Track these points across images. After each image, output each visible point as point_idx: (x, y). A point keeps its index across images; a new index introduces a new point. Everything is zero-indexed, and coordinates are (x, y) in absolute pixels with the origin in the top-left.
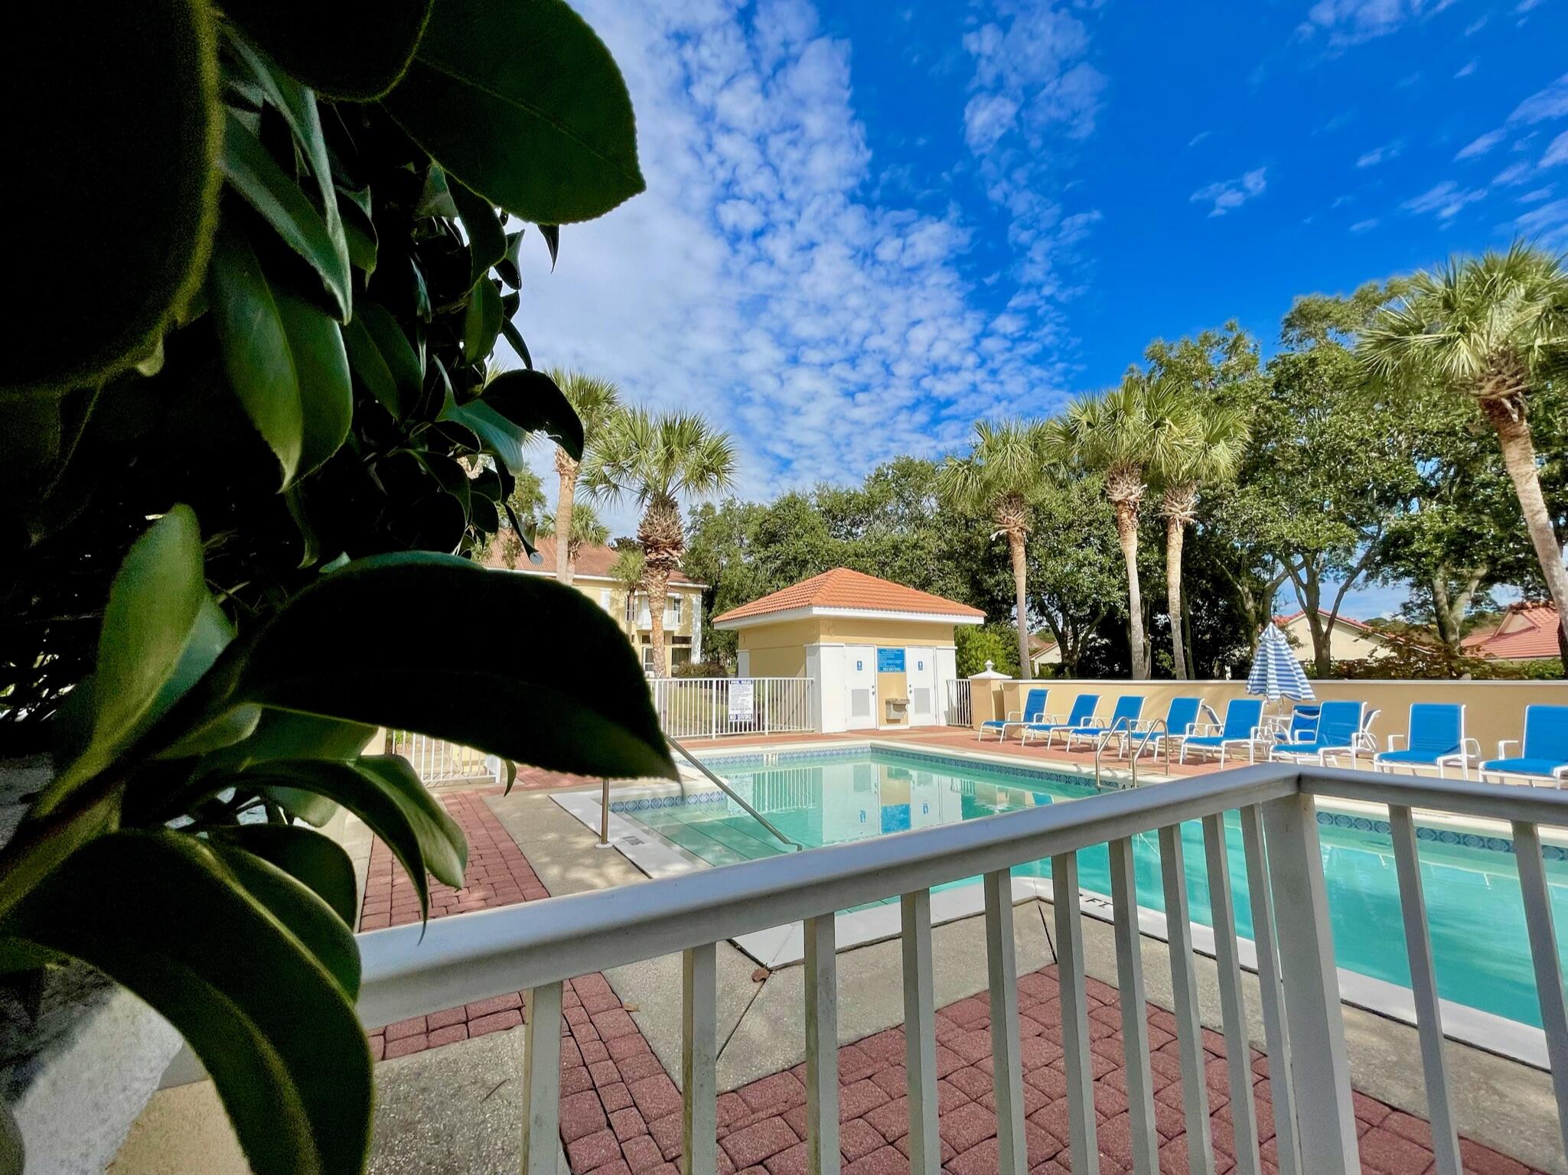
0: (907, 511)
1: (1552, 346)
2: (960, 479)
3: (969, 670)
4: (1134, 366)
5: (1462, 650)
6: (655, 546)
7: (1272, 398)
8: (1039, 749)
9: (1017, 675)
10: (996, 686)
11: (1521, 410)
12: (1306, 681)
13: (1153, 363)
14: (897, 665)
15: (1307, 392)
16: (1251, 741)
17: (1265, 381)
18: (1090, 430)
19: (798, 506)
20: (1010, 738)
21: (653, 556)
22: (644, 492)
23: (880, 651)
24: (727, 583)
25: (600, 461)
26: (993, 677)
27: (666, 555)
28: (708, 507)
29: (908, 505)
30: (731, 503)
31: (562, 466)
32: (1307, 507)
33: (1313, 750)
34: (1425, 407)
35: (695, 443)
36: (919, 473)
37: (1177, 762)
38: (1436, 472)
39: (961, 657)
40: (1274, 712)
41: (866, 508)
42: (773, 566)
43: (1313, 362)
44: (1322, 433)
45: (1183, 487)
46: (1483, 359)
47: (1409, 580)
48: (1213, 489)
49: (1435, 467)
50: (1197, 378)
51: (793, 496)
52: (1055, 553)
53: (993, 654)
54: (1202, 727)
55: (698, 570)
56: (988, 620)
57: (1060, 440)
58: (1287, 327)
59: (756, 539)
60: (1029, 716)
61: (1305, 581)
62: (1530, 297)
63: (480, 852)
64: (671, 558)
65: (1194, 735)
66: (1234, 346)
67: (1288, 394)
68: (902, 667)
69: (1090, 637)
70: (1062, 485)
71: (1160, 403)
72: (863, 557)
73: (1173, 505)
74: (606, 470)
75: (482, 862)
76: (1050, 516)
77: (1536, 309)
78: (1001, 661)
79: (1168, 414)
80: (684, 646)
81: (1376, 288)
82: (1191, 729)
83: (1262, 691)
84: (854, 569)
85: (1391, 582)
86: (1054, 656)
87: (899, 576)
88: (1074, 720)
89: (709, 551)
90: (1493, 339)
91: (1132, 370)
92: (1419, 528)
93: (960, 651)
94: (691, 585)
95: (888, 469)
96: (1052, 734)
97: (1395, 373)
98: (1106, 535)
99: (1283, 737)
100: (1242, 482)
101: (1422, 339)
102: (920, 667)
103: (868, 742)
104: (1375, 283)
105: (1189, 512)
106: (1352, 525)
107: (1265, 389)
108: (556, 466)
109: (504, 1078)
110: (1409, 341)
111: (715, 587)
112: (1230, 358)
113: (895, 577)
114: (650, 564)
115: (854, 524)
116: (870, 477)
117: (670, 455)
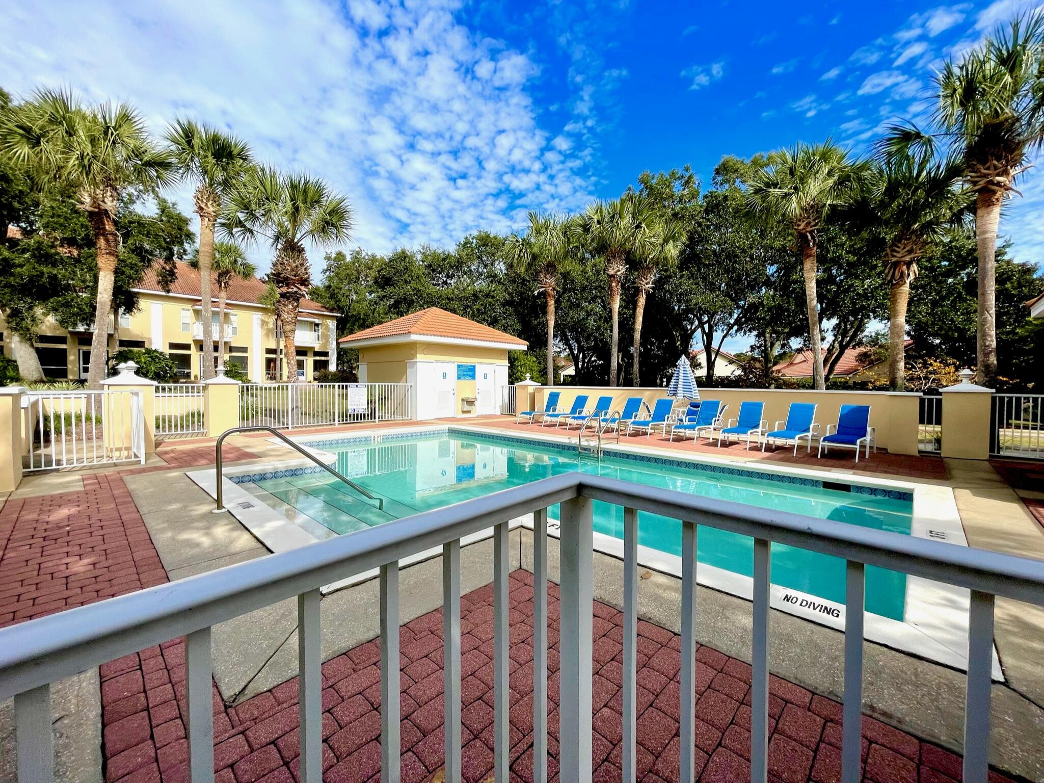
0: (485, 270)
1: (834, 205)
2: (517, 250)
3: (516, 379)
4: (631, 186)
5: (772, 372)
6: (286, 282)
7: (703, 218)
8: (552, 429)
9: (545, 384)
10: (531, 390)
11: (815, 241)
12: (697, 388)
13: (642, 186)
14: (470, 376)
15: (720, 216)
16: (665, 423)
17: (701, 206)
18: (598, 226)
19: (407, 260)
20: (537, 422)
21: (284, 289)
22: (277, 239)
23: (459, 366)
24: (355, 313)
25: (235, 208)
26: (529, 385)
27: (295, 289)
28: (340, 254)
29: (486, 266)
30: (358, 253)
31: (201, 209)
32: (713, 287)
33: (693, 428)
34: (775, 234)
35: (318, 201)
36: (493, 244)
37: (625, 435)
38: (775, 272)
39: (512, 371)
40: (679, 406)
41: (456, 265)
42: (388, 303)
43: (726, 198)
44: (725, 242)
45: (649, 269)
46: (802, 209)
47: (755, 333)
48: (666, 271)
49: (774, 270)
50: (665, 199)
51: (403, 252)
52: (572, 306)
53: (532, 370)
54: (642, 415)
55: (332, 302)
56: (530, 348)
57: (580, 230)
58: (717, 174)
59: (376, 282)
60: (548, 409)
61: (707, 331)
62: (830, 174)
63: (102, 524)
64: (299, 292)
65: (637, 420)
66: (687, 182)
67: (711, 216)
68: (473, 377)
69: (593, 359)
70: (582, 260)
71: (640, 212)
72: (453, 300)
73: (641, 280)
74: (242, 216)
75: (102, 532)
76: (572, 281)
77: (831, 182)
78: (536, 374)
79: (644, 220)
80: (323, 358)
81: (762, 157)
82: (636, 416)
83: (674, 394)
84: (445, 309)
85: (748, 333)
86: (571, 371)
87: (478, 316)
88: (573, 411)
89: (341, 289)
90: (809, 197)
91: (629, 189)
92: (762, 304)
93: (512, 367)
94: (328, 314)
95: (473, 239)
96: (560, 419)
97: (761, 211)
98: (604, 296)
99: (681, 420)
100: (681, 269)
101: (777, 192)
102: (485, 377)
103: (446, 426)
104: (763, 153)
105: (650, 285)
106: (732, 299)
107: (700, 212)
108: (196, 208)
109: (63, 713)
110: (769, 192)
111: (347, 316)
112: (684, 189)
113: (473, 317)
114: (283, 295)
115: (448, 277)
116: (460, 243)
117: (297, 209)
